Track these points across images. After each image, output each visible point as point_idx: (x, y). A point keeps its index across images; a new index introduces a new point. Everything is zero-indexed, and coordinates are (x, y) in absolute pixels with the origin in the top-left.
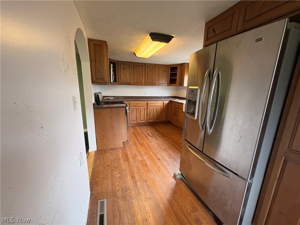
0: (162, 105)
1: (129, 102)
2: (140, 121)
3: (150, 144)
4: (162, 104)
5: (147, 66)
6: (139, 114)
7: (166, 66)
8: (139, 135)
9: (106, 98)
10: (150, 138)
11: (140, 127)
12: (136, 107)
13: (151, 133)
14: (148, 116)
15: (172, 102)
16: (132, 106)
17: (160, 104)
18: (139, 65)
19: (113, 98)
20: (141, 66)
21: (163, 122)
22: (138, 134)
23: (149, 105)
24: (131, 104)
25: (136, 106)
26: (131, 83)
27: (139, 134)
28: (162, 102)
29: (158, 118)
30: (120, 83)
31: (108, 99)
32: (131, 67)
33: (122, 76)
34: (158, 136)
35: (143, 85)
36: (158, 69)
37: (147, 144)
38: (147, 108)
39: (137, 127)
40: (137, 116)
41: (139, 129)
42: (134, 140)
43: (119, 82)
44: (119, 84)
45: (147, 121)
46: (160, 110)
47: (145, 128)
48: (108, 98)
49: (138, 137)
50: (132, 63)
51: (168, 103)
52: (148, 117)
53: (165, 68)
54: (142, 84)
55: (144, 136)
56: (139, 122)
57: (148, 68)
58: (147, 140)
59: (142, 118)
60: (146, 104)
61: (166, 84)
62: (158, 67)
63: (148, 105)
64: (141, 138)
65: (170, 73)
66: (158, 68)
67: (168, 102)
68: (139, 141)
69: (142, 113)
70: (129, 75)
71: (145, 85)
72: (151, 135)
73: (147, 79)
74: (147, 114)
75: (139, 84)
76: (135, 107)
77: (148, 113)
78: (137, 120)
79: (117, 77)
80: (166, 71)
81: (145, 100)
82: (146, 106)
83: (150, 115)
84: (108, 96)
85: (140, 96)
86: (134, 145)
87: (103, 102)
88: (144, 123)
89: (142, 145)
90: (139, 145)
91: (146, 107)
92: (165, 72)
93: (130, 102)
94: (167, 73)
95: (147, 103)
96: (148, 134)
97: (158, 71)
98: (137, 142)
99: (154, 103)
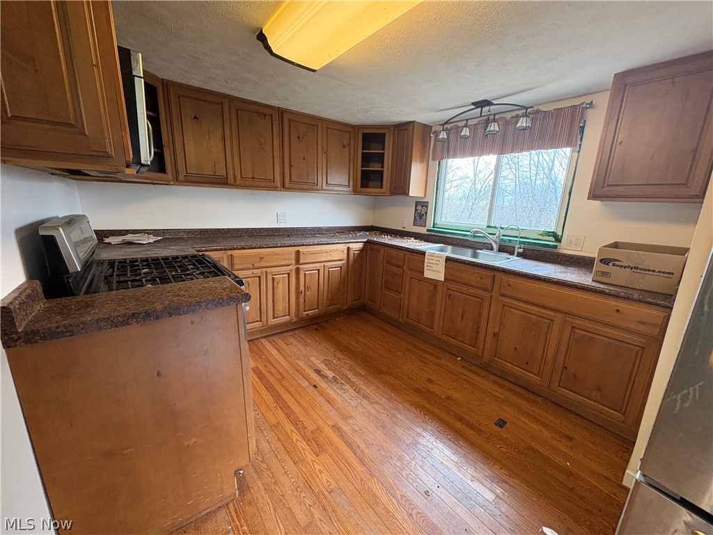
0: (345, 256)
1: (230, 252)
2: (274, 318)
3: (346, 428)
4: (346, 252)
5: (290, 120)
6: (270, 296)
7: (349, 129)
8: (284, 382)
9: (119, 239)
10: (331, 391)
11: (274, 338)
12: (258, 272)
13: (327, 363)
14: (302, 297)
15: (375, 247)
16: (243, 266)
17: (336, 254)
18: (259, 114)
19: (152, 239)
20: (268, 118)
21: (349, 309)
22: (278, 376)
23: (306, 261)
24: (235, 262)
25: (256, 265)
26: (231, 180)
27: (283, 378)
28: (344, 247)
29: (331, 301)
30: (181, 177)
31: (130, 243)
32: (226, 116)
33: (190, 147)
34: (356, 373)
35: (275, 189)
36: (325, 137)
37: (337, 428)
38: (298, 270)
39: (263, 341)
40: (264, 301)
41: (275, 352)
42: (274, 421)
43: (177, 172)
44: (177, 180)
45: (297, 314)
46: (337, 274)
47: (295, 342)
48: (129, 237)
49: (286, 396)
50: (231, 98)
51: (362, 250)
52: (302, 300)
53: (347, 134)
54: (272, 184)
55: (305, 384)
56: (272, 322)
57: (292, 128)
58: (327, 407)
59: (281, 308)
60: (293, 256)
61: (351, 189)
62: (325, 128)
63: (301, 261)
64: (298, 397)
65: (363, 153)
66: (325, 132)
67: (360, 246)
68: (296, 422)
69: (281, 289)
70: (221, 146)
71: (283, 187)
72: (330, 374)
73: (291, 166)
74: (298, 293)
75: (259, 184)
76: (255, 271)
77: (302, 288)
78: (264, 318)
79: (165, 149)
80: (349, 145)
81: (287, 241)
82: (293, 262)
83: (308, 293)
84: (126, 232)
85: (262, 229)
86: (287, 458)
87: (101, 263)
88: (289, 323)
89: (316, 442)
90: (306, 447)
91: (293, 267)
92: (347, 149)
93: (234, 253)
94: (352, 151)
95: (298, 253)
96: (318, 372)
97: (325, 144)
98: (289, 427)
99: (321, 252)
